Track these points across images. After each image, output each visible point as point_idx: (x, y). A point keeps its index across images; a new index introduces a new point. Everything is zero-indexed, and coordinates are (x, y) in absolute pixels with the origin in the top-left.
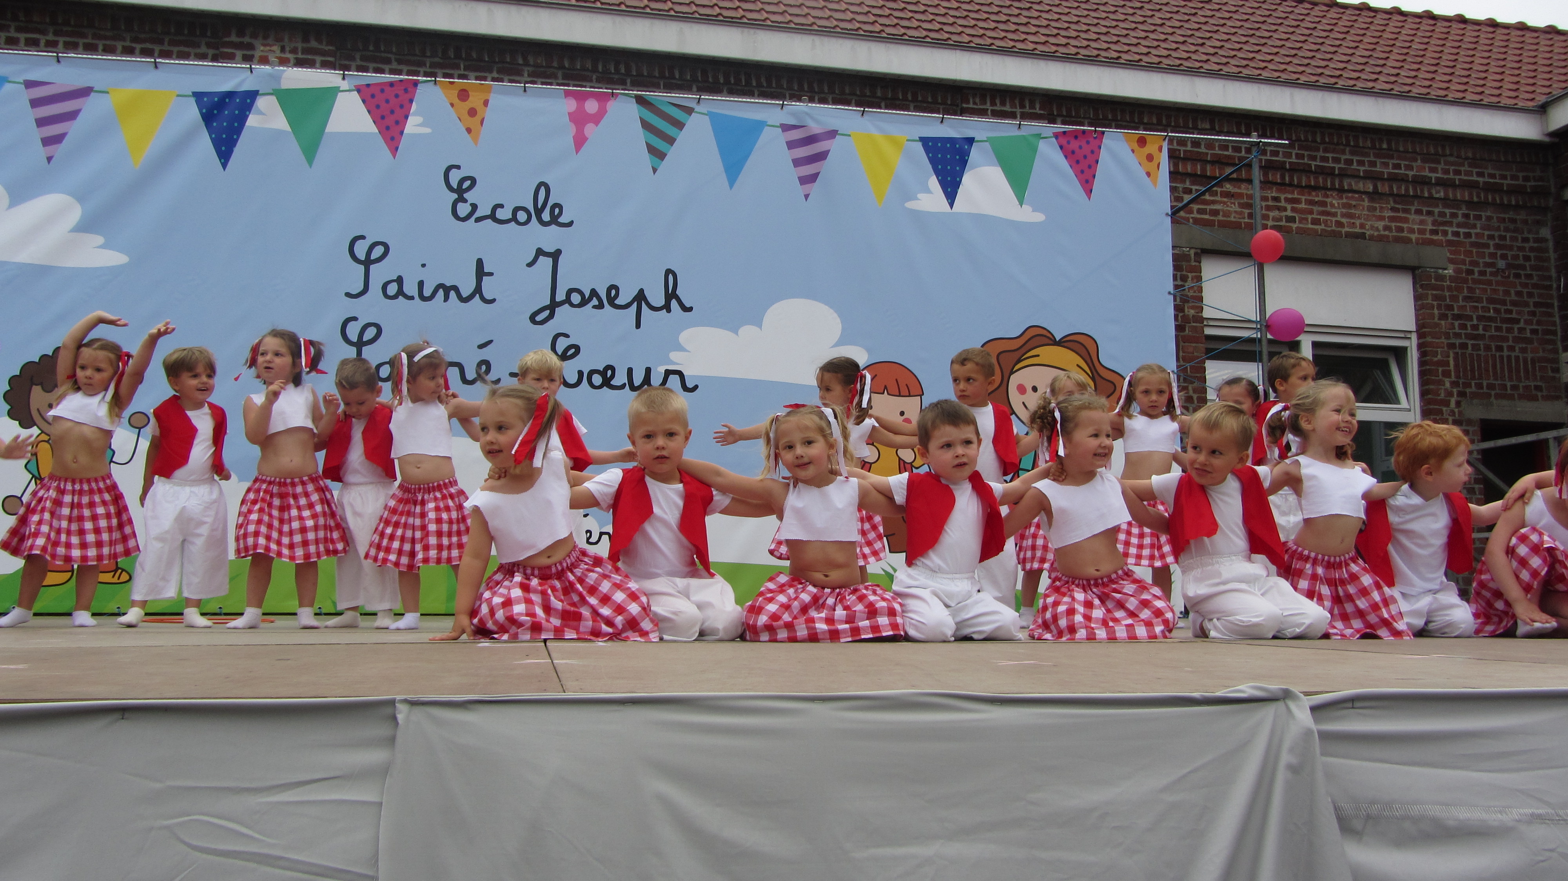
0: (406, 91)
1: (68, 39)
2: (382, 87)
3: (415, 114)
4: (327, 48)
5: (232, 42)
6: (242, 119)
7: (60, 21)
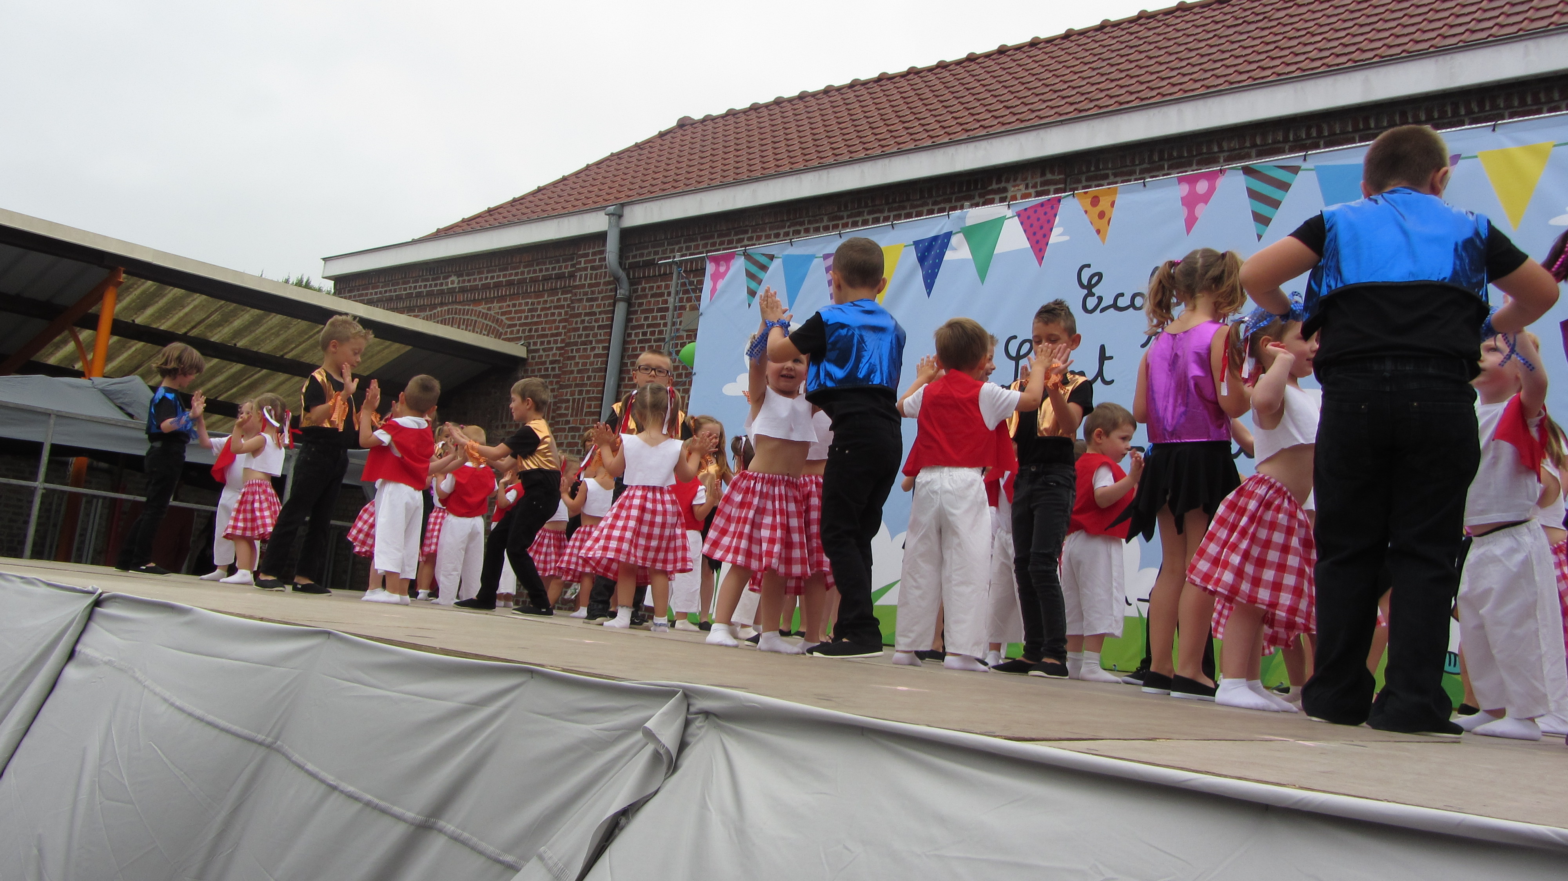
0: (1052, 208)
1: (895, 213)
2: (1035, 208)
3: (1058, 226)
4: (1058, 178)
5: (992, 189)
6: (941, 255)
7: (890, 201)
